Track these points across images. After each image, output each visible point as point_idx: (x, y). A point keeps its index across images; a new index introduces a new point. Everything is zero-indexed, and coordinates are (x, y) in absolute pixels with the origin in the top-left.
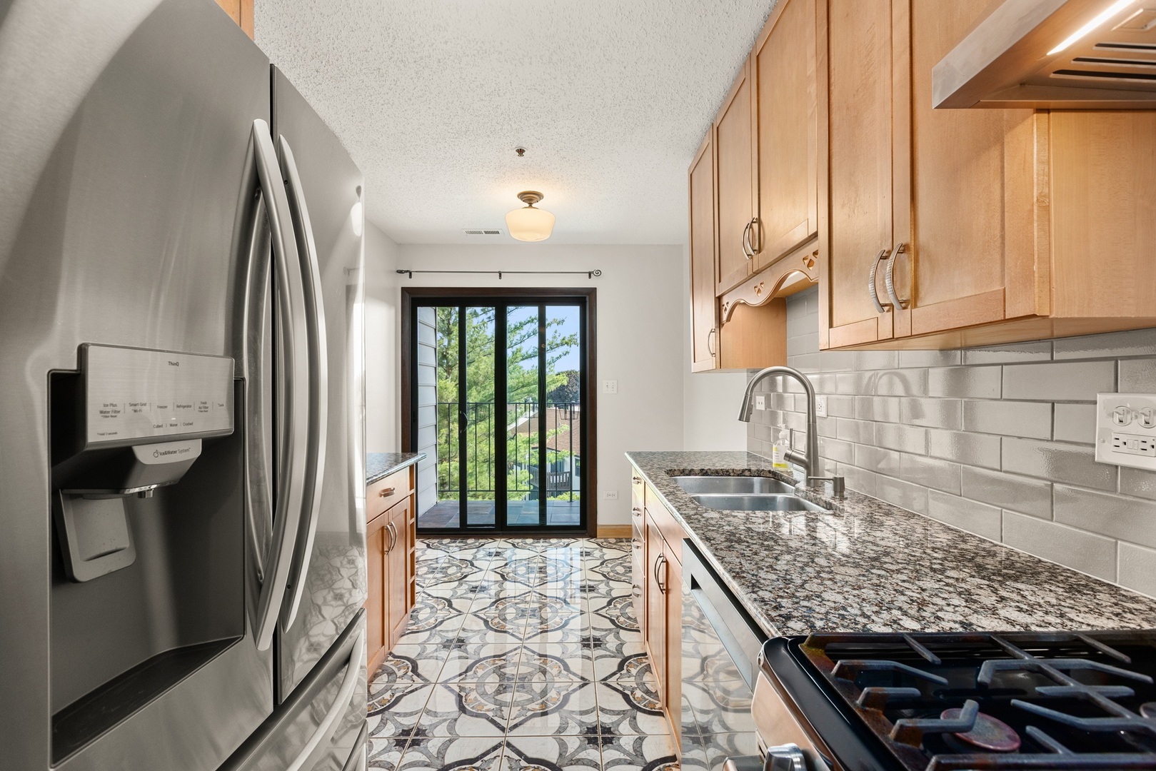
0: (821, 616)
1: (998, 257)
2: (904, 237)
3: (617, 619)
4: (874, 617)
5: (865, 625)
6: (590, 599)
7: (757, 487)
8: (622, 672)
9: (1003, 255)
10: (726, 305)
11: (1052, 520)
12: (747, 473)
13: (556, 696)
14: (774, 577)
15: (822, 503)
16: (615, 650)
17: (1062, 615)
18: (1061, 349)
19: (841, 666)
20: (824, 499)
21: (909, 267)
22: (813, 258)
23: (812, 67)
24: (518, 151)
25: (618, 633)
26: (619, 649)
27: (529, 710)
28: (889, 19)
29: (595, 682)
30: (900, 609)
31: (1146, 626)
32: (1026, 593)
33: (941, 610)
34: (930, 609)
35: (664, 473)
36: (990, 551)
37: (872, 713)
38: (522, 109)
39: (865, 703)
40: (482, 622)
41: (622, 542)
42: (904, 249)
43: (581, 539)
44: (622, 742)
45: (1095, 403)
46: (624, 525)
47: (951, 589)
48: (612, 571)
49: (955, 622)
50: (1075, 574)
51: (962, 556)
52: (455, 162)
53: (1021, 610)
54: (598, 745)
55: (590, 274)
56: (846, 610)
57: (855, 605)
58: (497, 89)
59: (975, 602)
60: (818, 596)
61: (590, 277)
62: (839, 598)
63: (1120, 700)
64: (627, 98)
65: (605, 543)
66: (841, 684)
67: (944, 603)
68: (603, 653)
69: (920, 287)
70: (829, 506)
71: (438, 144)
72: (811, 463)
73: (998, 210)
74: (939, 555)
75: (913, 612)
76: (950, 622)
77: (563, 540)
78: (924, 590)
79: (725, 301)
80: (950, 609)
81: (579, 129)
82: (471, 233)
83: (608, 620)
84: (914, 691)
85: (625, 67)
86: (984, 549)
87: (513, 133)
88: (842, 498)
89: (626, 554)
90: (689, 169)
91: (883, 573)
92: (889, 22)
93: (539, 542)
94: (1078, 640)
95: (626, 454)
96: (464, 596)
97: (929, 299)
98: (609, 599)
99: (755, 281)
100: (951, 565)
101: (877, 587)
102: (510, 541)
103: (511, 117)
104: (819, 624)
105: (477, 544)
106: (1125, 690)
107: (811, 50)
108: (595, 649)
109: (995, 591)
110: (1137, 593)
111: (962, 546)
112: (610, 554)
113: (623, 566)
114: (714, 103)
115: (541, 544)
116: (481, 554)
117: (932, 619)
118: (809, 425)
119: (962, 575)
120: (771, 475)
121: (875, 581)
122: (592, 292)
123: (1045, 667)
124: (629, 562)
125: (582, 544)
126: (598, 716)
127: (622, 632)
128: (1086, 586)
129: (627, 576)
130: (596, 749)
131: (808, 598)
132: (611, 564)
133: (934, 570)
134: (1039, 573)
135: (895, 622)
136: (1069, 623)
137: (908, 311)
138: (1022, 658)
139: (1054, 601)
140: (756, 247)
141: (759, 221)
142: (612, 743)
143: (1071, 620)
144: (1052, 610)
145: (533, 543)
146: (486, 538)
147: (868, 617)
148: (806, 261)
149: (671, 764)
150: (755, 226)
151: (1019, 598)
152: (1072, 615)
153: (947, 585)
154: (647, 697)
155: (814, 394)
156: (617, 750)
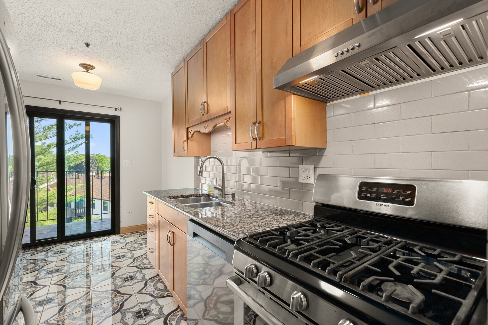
0: (246, 232)
1: (284, 129)
2: (259, 119)
3: (139, 266)
4: (259, 229)
5: (258, 231)
6: (123, 261)
7: (202, 200)
8: (147, 286)
9: (285, 129)
10: (190, 131)
11: (289, 199)
12: (198, 195)
13: (117, 306)
14: (229, 225)
15: (228, 203)
16: (141, 279)
17: (296, 221)
18: (292, 153)
19: (260, 240)
20: (229, 201)
21: (261, 128)
22: (229, 120)
23: (229, 56)
24: (86, 44)
25: (141, 271)
26: (143, 278)
27: (103, 316)
28: (255, 53)
29: (135, 294)
30: (264, 226)
31: (310, 220)
32: (287, 217)
33: (272, 224)
34: (270, 225)
35: (167, 198)
36: (276, 209)
37: (270, 248)
38: (94, 26)
39: (268, 246)
40: (62, 286)
41: (134, 233)
42: (260, 123)
43: (112, 236)
44: (153, 312)
45: (298, 167)
46: (134, 226)
47: (272, 219)
48: (132, 247)
49: (277, 226)
50: (295, 212)
51: (271, 211)
52: (41, 38)
53: (288, 221)
54: (143, 317)
55: (116, 109)
56: (252, 229)
57: (253, 227)
58: (81, 13)
59: (278, 221)
60: (243, 227)
61: (116, 110)
62: (248, 226)
63: (312, 233)
64: (150, 39)
65: (125, 236)
66: (260, 244)
67: (272, 223)
68: (136, 281)
69: (264, 134)
70: (231, 203)
71: (31, 26)
72: (222, 190)
73: (284, 116)
74: (266, 212)
75: (267, 226)
76: (275, 227)
77: (102, 238)
78: (267, 221)
79: (190, 129)
80: (274, 224)
81: (123, 44)
82: (41, 76)
83: (135, 268)
84: (277, 241)
85: (152, 27)
86: (275, 209)
87: (85, 35)
88: (234, 200)
89: (137, 238)
90: (172, 74)
91: (256, 218)
92: (255, 54)
93: (88, 241)
94: (301, 224)
95: (144, 192)
96: (45, 277)
97: (267, 138)
98: (133, 259)
99: (206, 124)
100: (270, 214)
101: (256, 222)
102: (68, 244)
103: (86, 28)
104: (247, 234)
105: (45, 249)
106: (312, 231)
107: (228, 50)
108: (132, 281)
109: (281, 218)
110: (307, 214)
111: (270, 209)
112: (128, 240)
113: (137, 244)
114: (186, 52)
115: (89, 242)
116: (50, 254)
117: (272, 227)
118: (222, 176)
119: (273, 216)
120: (207, 195)
121: (255, 221)
122: (118, 118)
123: (298, 230)
124: (139, 241)
125: (113, 238)
126: (140, 307)
127: (143, 271)
128: (297, 214)
129: (140, 247)
130: (142, 319)
131: (241, 228)
132: (130, 244)
133: (267, 216)
134: (288, 213)
135: (264, 229)
136: (297, 222)
137: (261, 141)
138: (293, 230)
139: (293, 218)
140: (206, 112)
141: (207, 102)
142: (149, 314)
143: (298, 221)
144: (293, 220)
145: (83, 242)
146: (51, 245)
147: (258, 229)
148: (226, 120)
149: (175, 312)
150: (206, 104)
151: (286, 219)
152: (297, 220)
153: (271, 219)
154: (160, 292)
155: (224, 166)
156: (152, 316)
